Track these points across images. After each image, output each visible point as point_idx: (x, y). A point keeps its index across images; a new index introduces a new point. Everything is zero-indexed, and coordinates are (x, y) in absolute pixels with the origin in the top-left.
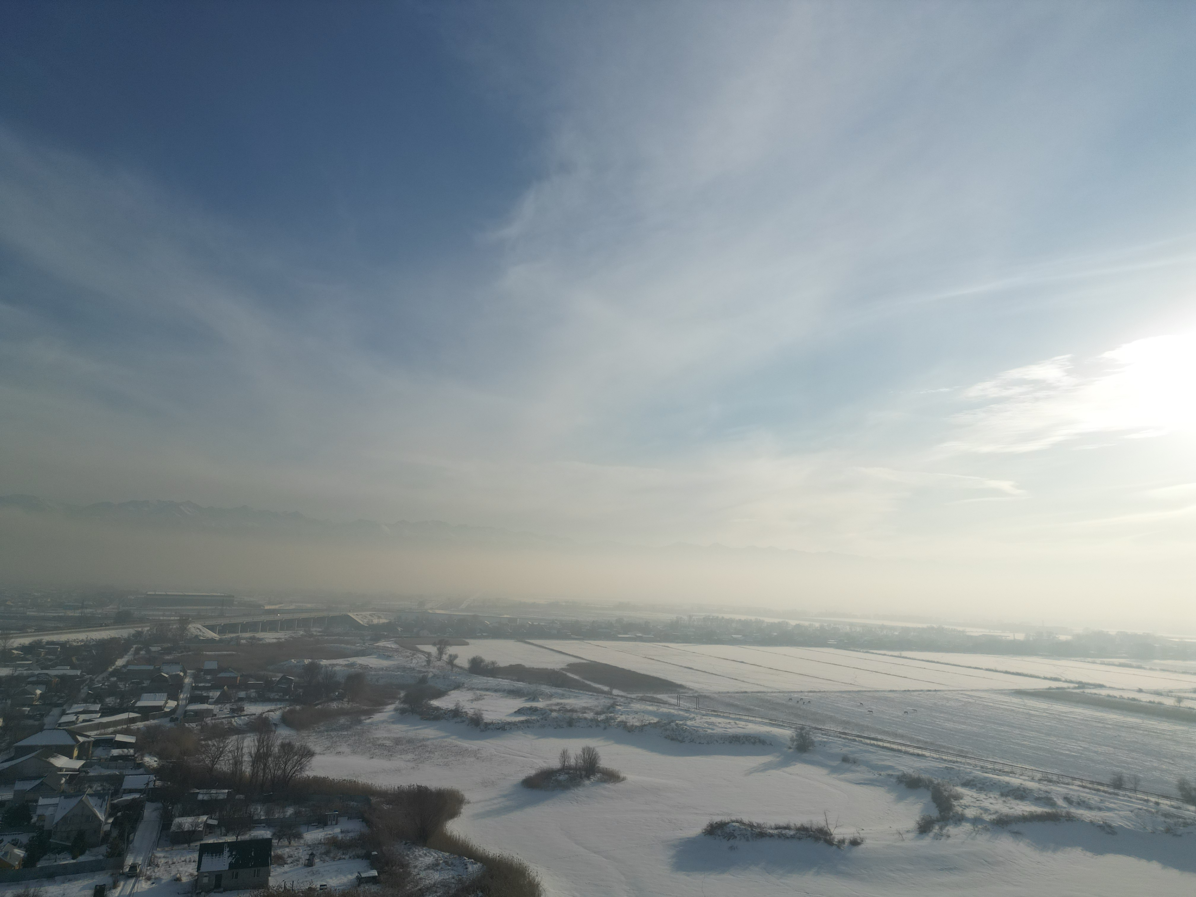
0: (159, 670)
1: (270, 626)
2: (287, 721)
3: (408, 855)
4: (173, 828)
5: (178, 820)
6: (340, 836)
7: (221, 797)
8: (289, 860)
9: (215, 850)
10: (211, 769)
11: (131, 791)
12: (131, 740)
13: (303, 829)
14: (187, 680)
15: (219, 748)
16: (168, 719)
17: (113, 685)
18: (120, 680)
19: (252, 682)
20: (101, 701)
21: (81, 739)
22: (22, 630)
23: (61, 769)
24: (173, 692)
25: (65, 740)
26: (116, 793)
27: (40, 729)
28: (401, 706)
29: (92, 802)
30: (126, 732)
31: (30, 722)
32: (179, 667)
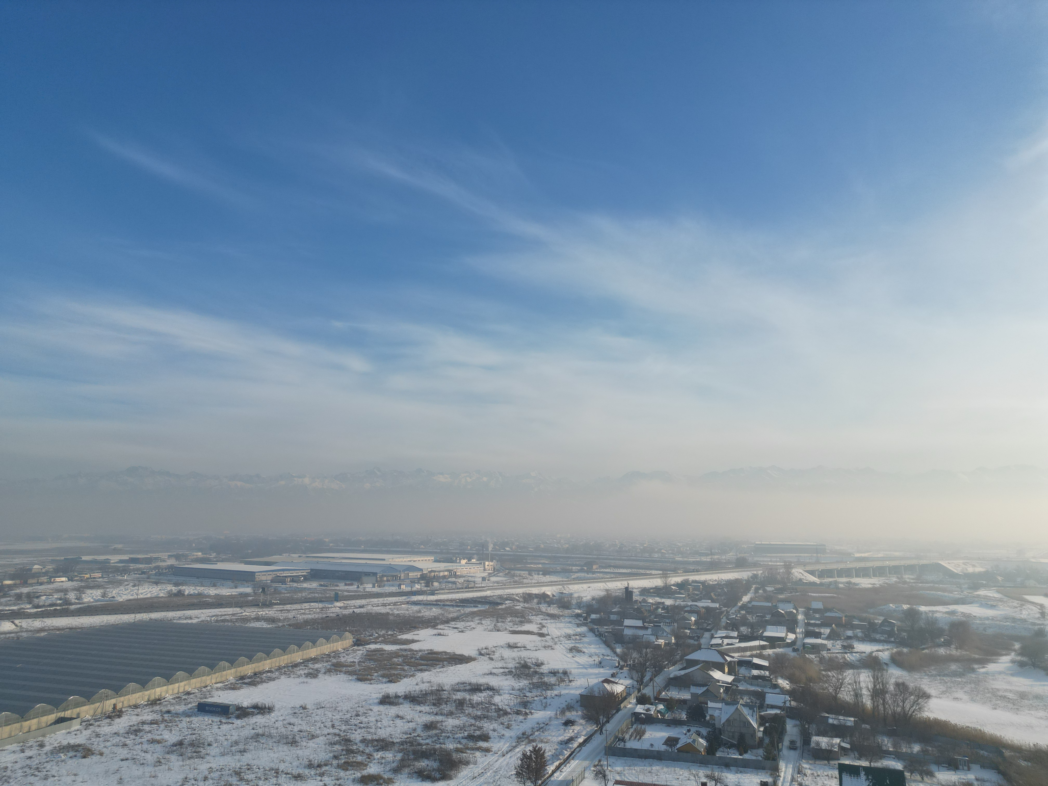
0: (776, 607)
1: (864, 572)
2: (896, 661)
4: (813, 745)
5: (815, 738)
7: (849, 724)
9: (853, 771)
10: (835, 698)
11: (773, 707)
12: (766, 663)
13: (933, 768)
14: (800, 617)
15: (838, 680)
16: (791, 649)
17: (744, 617)
18: (748, 613)
19: (856, 622)
20: (738, 630)
21: (729, 659)
22: (675, 571)
23: (718, 681)
24: (791, 625)
25: (717, 658)
26: (762, 707)
27: (699, 647)
28: (1019, 658)
29: (745, 711)
30: (760, 656)
31: (692, 642)
32: (791, 605)
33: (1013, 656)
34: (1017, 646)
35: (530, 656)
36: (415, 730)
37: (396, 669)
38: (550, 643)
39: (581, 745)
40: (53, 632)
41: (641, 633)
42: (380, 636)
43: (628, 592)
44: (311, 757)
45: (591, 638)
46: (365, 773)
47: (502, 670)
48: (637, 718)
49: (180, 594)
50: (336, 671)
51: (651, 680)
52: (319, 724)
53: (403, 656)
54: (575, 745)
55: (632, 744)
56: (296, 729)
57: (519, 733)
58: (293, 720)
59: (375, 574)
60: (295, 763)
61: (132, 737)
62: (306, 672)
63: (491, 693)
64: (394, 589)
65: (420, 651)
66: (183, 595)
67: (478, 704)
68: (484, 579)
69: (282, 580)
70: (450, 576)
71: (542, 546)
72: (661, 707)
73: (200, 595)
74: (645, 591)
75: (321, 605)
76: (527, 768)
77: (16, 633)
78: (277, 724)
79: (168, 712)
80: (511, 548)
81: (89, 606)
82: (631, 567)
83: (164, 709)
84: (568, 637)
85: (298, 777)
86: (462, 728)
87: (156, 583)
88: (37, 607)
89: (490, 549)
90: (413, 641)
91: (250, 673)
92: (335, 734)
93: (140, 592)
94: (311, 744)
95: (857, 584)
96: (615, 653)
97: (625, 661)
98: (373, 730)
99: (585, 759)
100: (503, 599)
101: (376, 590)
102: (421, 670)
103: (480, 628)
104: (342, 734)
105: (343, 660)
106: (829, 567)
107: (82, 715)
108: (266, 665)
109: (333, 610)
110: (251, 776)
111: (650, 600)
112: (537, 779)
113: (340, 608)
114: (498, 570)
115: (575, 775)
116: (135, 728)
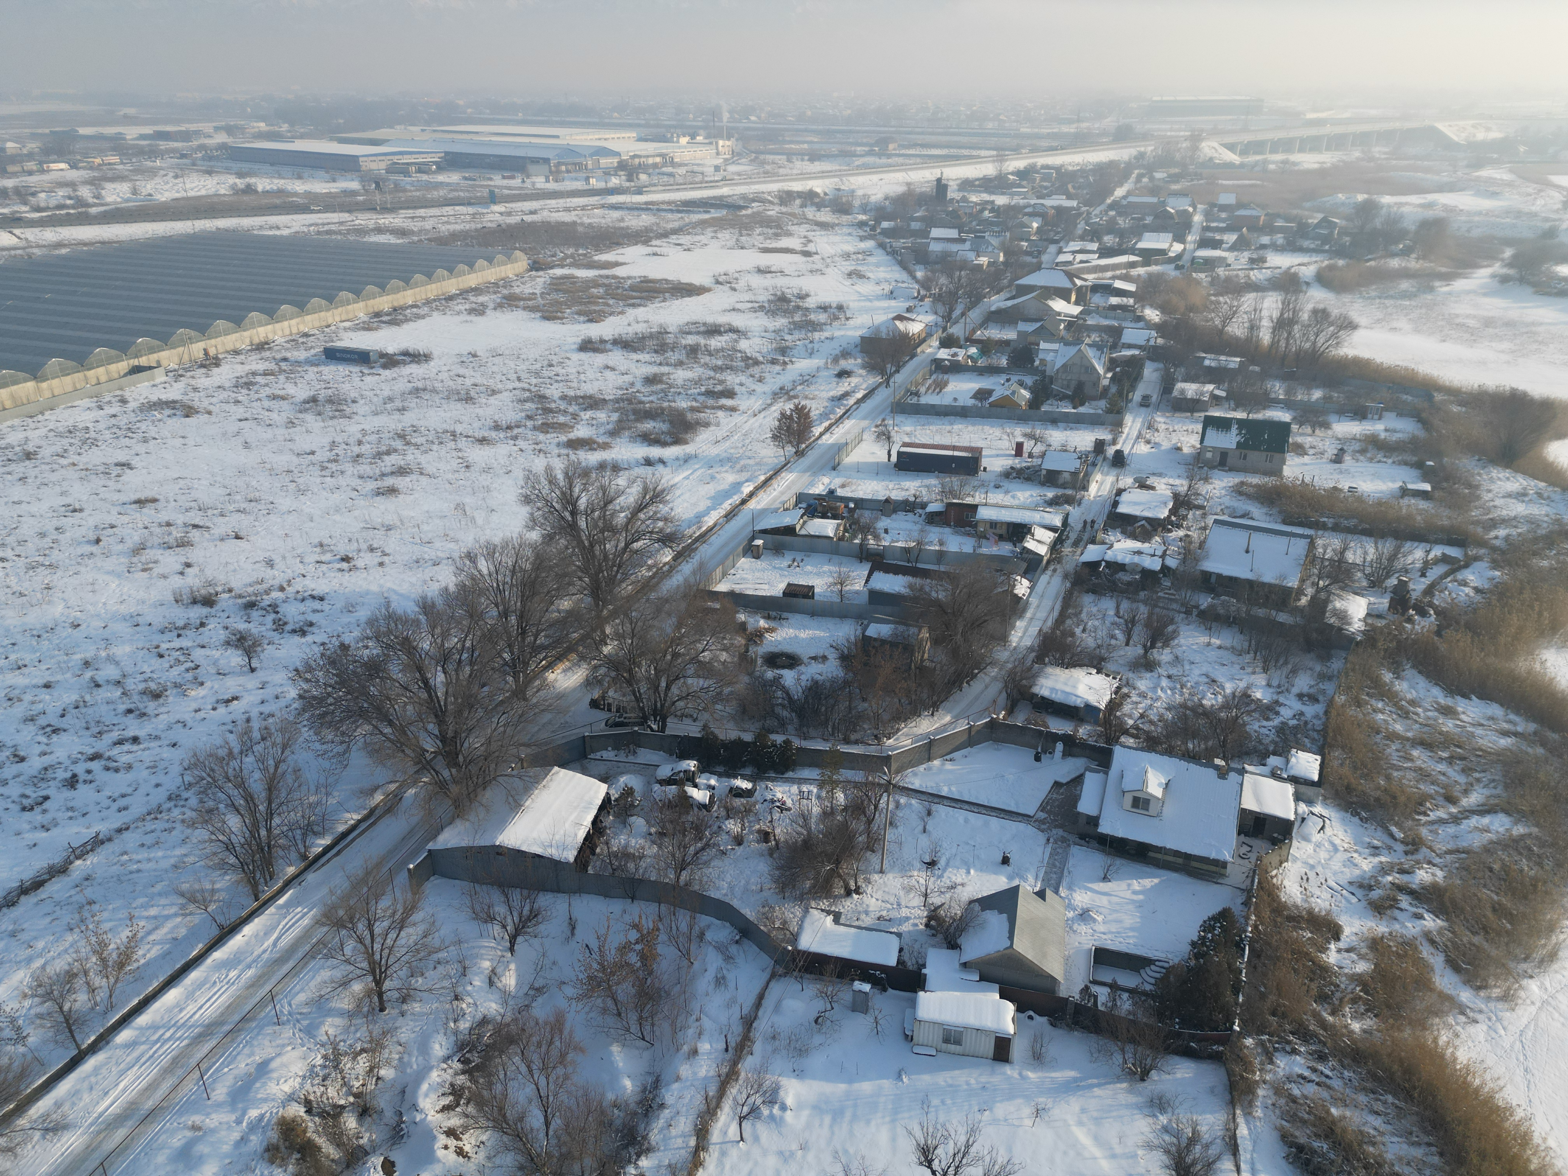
0: (1164, 204)
1: (1311, 144)
2: (1323, 279)
3: (1479, 474)
4: (1175, 393)
5: (1180, 385)
6: (1383, 435)
7: (1232, 366)
8: (1311, 452)
9: (1223, 424)
10: (1221, 332)
11: (1130, 346)
12: (1131, 287)
13: (1332, 418)
14: (1197, 218)
15: (1231, 307)
16: (1173, 266)
17: (1112, 221)
18: (1120, 214)
19: (1279, 223)
20: (1099, 240)
21: (1079, 282)
22: (1017, 150)
23: (1059, 314)
24: (1180, 232)
25: (1063, 282)
26: (1114, 347)
27: (1038, 267)
28: (1505, 271)
29: (1091, 353)
30: (1126, 278)
31: (1028, 259)
32: (1188, 200)
33: (1497, 268)
34: (1508, 253)
35: (790, 285)
36: (632, 384)
37: (597, 304)
38: (819, 266)
39: (859, 402)
40: (79, 248)
41: (954, 247)
42: (566, 257)
43: (941, 186)
44: (496, 418)
45: (880, 256)
46: (572, 436)
47: (750, 305)
48: (938, 366)
49: (249, 190)
50: (510, 305)
51: (963, 314)
52: (499, 377)
53: (604, 285)
54: (851, 401)
55: (930, 399)
56: (468, 382)
57: (776, 388)
58: (462, 371)
59: (546, 161)
60: (477, 424)
61: (244, 391)
62: (467, 306)
63: (735, 336)
64: (579, 185)
65: (629, 278)
66: (256, 192)
67: (717, 351)
68: (717, 168)
69: (403, 170)
70: (665, 164)
71: (809, 113)
72: (973, 350)
73: (281, 192)
74: (967, 185)
75: (471, 210)
76: (788, 430)
77: (24, 248)
78: (440, 377)
79: (285, 359)
80: (759, 117)
81: (117, 209)
82: (948, 146)
83: (279, 356)
84: (847, 256)
85: (482, 441)
86: (698, 382)
87: (210, 173)
88: (38, 209)
89: (725, 119)
90: (617, 264)
91: (386, 308)
92: (524, 389)
93: (188, 186)
94: (492, 400)
95: (1295, 164)
96: (914, 278)
97: (928, 289)
98: (575, 385)
99: (864, 418)
100: (749, 200)
101: (552, 186)
102: (633, 305)
103: (714, 244)
104: (533, 389)
105: (517, 290)
106: (1260, 137)
107: (164, 363)
108: (408, 297)
109: (490, 217)
110: (420, 440)
111: (974, 198)
112: (799, 443)
113: (501, 214)
114: (739, 154)
115: (849, 438)
116: (244, 380)
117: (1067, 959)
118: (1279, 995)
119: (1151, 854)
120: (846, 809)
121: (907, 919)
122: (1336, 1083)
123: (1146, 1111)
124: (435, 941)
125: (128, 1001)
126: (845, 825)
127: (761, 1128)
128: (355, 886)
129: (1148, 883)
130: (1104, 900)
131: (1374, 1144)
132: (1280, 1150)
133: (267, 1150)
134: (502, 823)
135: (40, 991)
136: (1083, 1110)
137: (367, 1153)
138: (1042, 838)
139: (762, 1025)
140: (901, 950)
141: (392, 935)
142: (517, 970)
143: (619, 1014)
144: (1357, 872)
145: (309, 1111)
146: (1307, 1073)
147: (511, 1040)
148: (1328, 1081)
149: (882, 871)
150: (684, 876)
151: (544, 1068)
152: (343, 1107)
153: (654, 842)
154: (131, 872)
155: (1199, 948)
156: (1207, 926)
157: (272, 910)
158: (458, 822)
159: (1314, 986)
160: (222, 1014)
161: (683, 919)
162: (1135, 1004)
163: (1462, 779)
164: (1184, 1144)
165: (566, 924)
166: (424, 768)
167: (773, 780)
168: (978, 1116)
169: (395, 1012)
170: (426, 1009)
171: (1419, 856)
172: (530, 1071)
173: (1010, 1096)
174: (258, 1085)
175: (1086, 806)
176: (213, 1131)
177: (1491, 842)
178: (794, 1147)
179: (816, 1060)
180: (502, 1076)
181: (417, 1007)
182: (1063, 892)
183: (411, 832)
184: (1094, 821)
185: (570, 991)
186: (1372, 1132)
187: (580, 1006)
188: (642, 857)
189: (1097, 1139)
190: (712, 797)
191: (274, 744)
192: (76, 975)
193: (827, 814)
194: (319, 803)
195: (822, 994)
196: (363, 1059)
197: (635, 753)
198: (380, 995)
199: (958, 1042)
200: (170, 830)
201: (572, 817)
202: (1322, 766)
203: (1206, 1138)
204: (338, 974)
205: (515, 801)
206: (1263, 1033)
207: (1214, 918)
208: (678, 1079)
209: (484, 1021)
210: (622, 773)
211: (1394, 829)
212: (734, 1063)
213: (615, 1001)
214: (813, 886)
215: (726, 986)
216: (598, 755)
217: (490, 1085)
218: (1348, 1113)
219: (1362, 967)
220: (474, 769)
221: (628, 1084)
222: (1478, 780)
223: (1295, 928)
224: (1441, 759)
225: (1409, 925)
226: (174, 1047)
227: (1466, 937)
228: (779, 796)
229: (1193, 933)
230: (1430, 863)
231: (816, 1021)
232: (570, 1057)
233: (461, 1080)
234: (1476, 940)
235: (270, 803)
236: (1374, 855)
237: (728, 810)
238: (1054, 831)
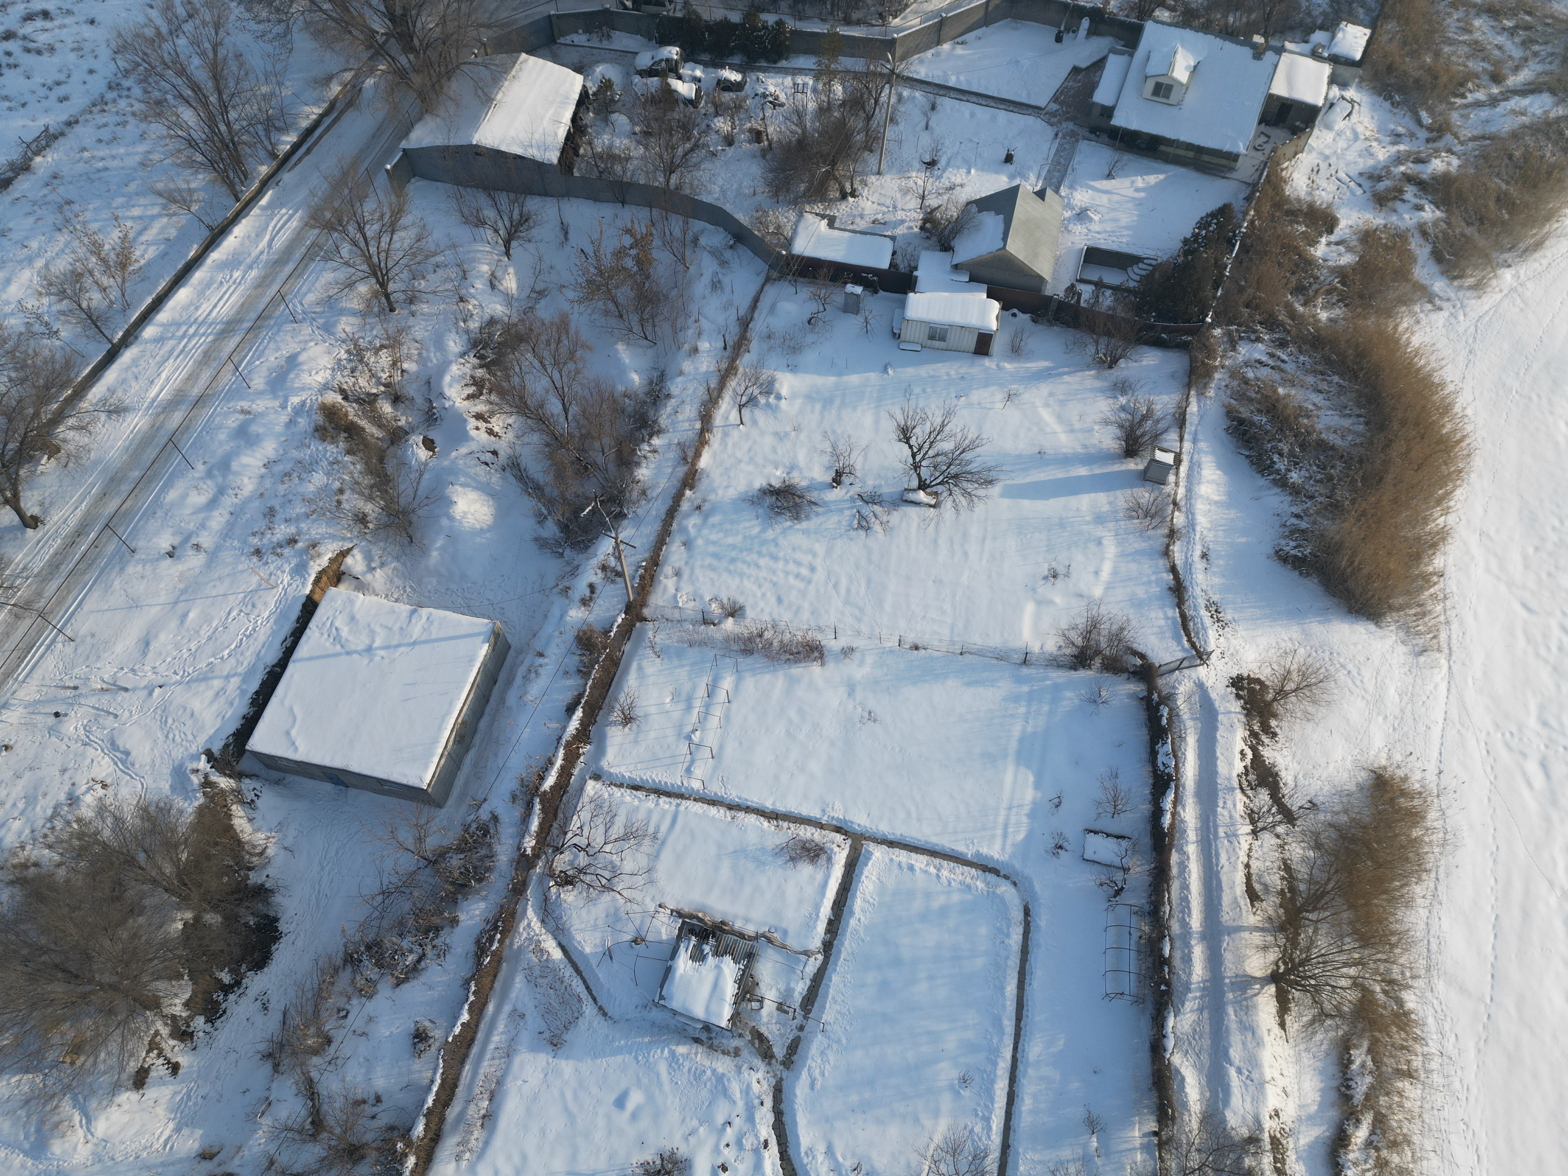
117: (1057, 260)
118: (1258, 289)
119: (1162, 148)
120: (844, 104)
121: (902, 222)
122: (1290, 367)
123: (1108, 394)
124: (429, 244)
125: (142, 300)
126: (842, 122)
127: (759, 414)
128: (337, 186)
129: (1153, 179)
130: (1104, 199)
131: (1309, 417)
132: (1224, 423)
133: (317, 429)
134: (475, 121)
135: (53, 290)
136: (1051, 394)
137: (407, 433)
138: (1050, 132)
139: (758, 326)
140: (894, 253)
141: (385, 239)
142: (516, 274)
143: (621, 316)
144: (1371, 162)
145: (346, 398)
146: (1264, 359)
147: (521, 339)
148: (1283, 365)
149: (879, 173)
150: (674, 179)
151: (556, 363)
152: (376, 395)
153: (639, 143)
154: (99, 171)
155: (1190, 246)
156: (1203, 224)
157: (256, 211)
158: (428, 118)
159: (1294, 279)
160: (238, 313)
161: (676, 224)
162: (1115, 301)
163: (1517, 53)
164: (1138, 418)
165: (558, 228)
166: (377, 53)
167: (764, 70)
168: (955, 401)
169: (405, 312)
170: (434, 309)
171: (1440, 144)
172: (544, 366)
173: (986, 384)
174: (292, 376)
175: (1102, 96)
176: (262, 415)
177: (1524, 126)
178: (788, 429)
179: (809, 357)
180: (517, 369)
181: (425, 308)
182: (1063, 191)
183: (379, 130)
184: (1108, 112)
185: (571, 294)
186: (1311, 407)
187: (582, 308)
188: (628, 159)
189: (1060, 418)
190: (698, 91)
191: (204, 23)
192: (81, 275)
193: (824, 110)
194: (272, 94)
195: (816, 297)
196: (384, 353)
197: (609, 37)
198: (387, 296)
199: (943, 339)
200: (124, 124)
201: (550, 114)
202: (1369, 42)
203: (1158, 414)
204: (342, 274)
205: (485, 94)
206: (1232, 324)
207: (1213, 215)
208: (681, 373)
209: (492, 322)
210: (598, 62)
211: (1424, 114)
212: (733, 360)
213: (616, 304)
214: (808, 190)
215: (722, 289)
216: (568, 39)
217: (508, 378)
218: (1293, 392)
219: (1347, 259)
220: (433, 55)
221: (635, 378)
222: (1536, 54)
223: (1291, 223)
224: (1504, 29)
225: (1407, 216)
226: (202, 342)
227: (1461, 228)
228: (772, 89)
229: (1186, 228)
230: (1450, 151)
231: (809, 322)
232: (579, 354)
233: (480, 373)
234: (1468, 231)
235: (220, 94)
236: (1393, 143)
237: (716, 106)
238: (1064, 125)
